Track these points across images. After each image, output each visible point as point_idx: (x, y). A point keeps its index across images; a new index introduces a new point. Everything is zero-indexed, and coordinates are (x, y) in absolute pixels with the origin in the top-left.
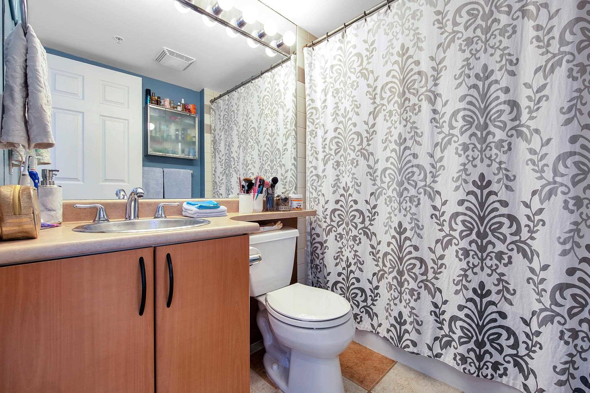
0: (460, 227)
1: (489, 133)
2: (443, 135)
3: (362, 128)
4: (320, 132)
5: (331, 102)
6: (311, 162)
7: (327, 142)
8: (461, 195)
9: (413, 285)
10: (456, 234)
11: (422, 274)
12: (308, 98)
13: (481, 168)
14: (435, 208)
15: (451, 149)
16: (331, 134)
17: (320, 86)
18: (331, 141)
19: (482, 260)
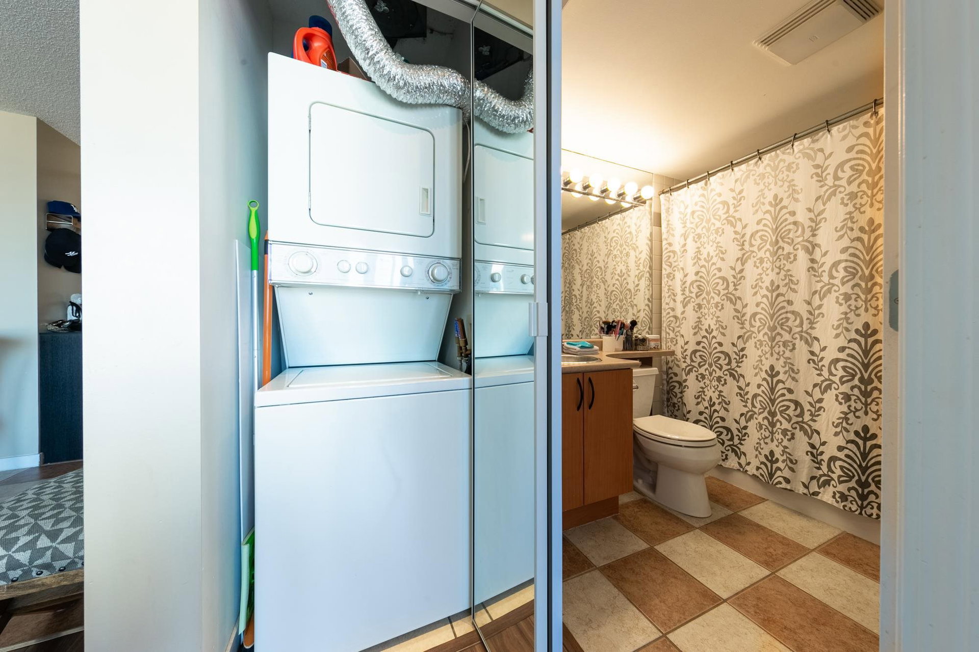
0: (841, 373)
1: (875, 284)
2: (821, 284)
3: (728, 274)
4: (679, 276)
5: (691, 247)
6: (667, 304)
7: (687, 284)
8: (842, 342)
9: (786, 425)
10: (836, 379)
11: (797, 416)
12: (664, 243)
13: (865, 317)
14: (812, 353)
15: (832, 297)
16: (691, 277)
17: (679, 230)
18: (692, 283)
19: (866, 404)
